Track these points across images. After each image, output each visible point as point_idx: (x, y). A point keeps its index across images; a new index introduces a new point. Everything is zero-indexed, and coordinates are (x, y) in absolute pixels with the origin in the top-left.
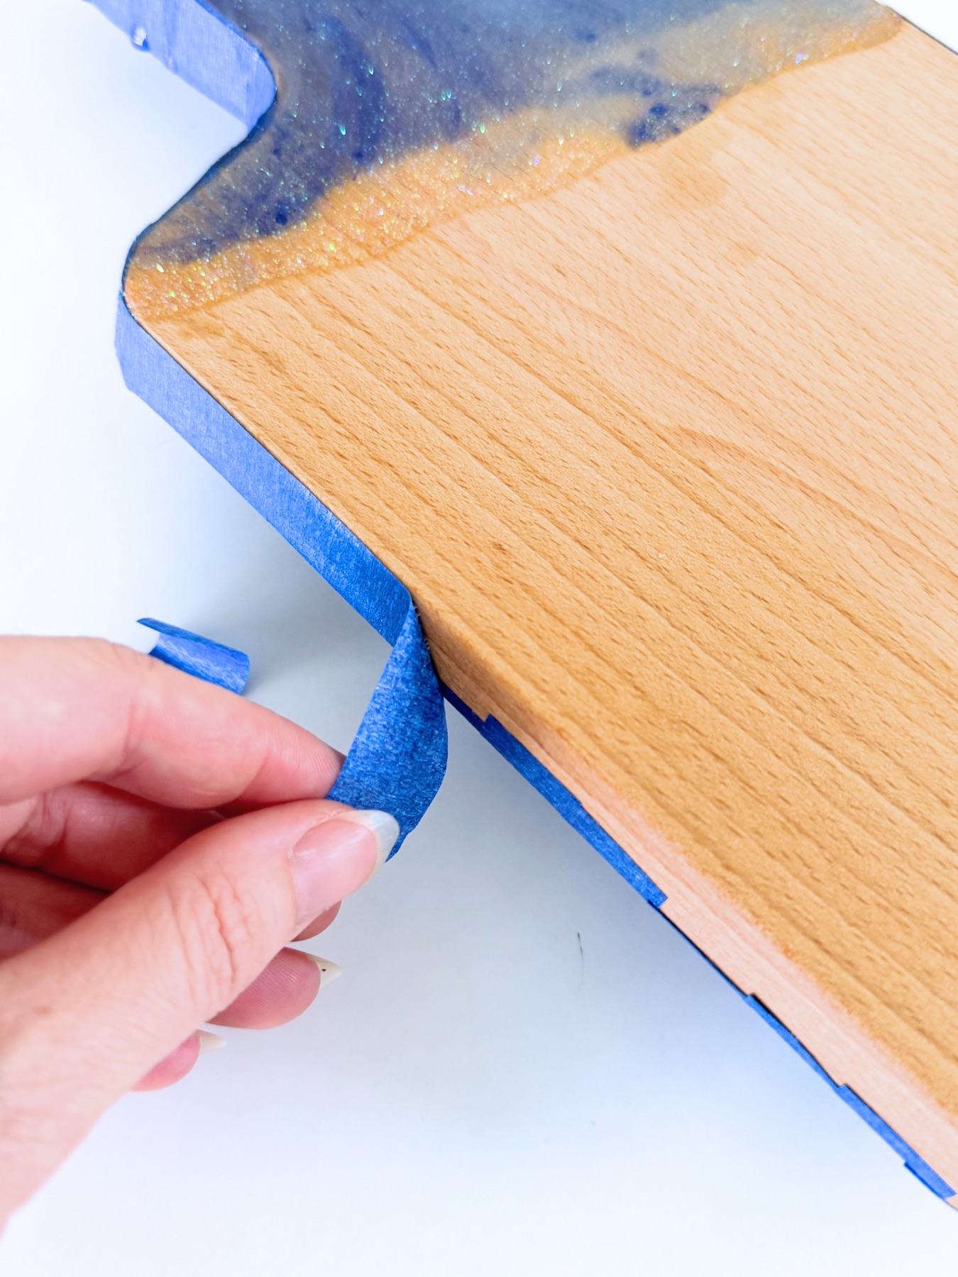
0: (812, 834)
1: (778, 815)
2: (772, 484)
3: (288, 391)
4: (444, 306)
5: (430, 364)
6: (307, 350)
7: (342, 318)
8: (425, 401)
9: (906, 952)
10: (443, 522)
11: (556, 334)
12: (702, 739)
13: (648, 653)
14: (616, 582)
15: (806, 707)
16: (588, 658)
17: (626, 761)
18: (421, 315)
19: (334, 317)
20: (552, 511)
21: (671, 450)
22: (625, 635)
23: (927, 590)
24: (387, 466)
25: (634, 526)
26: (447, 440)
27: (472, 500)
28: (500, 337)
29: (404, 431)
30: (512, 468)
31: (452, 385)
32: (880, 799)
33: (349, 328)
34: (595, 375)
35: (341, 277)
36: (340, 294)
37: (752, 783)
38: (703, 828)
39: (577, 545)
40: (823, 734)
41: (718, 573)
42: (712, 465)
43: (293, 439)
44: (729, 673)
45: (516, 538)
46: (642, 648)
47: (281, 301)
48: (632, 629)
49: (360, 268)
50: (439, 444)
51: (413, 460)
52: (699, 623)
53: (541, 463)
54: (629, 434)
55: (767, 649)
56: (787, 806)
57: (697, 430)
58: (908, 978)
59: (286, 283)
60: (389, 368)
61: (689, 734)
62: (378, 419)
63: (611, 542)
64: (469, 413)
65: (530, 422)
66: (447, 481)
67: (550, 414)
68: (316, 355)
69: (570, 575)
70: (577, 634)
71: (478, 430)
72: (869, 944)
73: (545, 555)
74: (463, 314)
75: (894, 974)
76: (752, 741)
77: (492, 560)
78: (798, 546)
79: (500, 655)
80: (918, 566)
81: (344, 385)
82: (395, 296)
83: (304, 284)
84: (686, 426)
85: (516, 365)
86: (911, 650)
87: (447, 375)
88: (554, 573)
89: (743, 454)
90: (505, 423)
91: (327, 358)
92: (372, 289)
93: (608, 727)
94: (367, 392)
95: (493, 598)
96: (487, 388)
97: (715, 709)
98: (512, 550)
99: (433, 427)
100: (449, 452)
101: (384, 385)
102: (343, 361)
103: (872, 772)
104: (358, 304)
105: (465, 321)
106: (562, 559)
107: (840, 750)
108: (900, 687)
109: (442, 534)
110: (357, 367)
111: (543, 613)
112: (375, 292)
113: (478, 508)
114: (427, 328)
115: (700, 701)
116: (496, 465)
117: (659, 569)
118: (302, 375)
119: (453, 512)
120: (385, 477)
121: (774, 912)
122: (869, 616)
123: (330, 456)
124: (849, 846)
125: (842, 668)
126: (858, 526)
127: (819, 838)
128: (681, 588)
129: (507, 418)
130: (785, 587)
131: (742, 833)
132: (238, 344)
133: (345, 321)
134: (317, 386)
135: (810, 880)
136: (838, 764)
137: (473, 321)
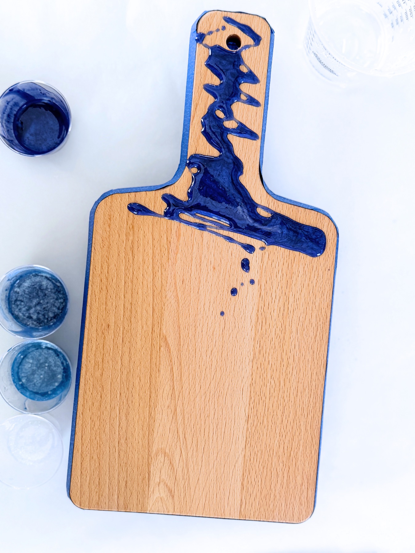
0: (101, 422)
1: (99, 414)
2: (167, 363)
3: (106, 257)
4: (153, 268)
5: (137, 277)
6: (118, 252)
7: (132, 251)
8: (128, 284)
9: (93, 452)
10: (105, 311)
11: (166, 294)
12: (102, 391)
13: (111, 369)
14: (120, 352)
15: (124, 404)
16: (100, 360)
17: (87, 382)
18: (147, 265)
19: (131, 249)
20: (125, 328)
21: (159, 338)
22: (111, 363)
23: (168, 407)
24: (107, 290)
25: (135, 345)
26: (123, 296)
27: (114, 312)
28: (156, 285)
29: (117, 286)
30: (128, 313)
31: (136, 286)
32: (117, 428)
33: (131, 255)
34: (163, 310)
36: (137, 245)
37: (101, 406)
38: (86, 404)
39: (122, 339)
40: (122, 410)
41: (139, 368)
42: (162, 349)
43: (97, 268)
44: (119, 386)
45: (113, 327)
46: (111, 368)
47: (125, 235)
48: (113, 363)
50: (120, 296)
51: (113, 294)
52: (125, 373)
53: (134, 317)
54: (155, 328)
55: (130, 389)
56: (102, 414)
57: (168, 339)
58: (89, 455)
60: (129, 271)
61: (101, 389)
62: (116, 279)
63: (128, 344)
64: (133, 295)
65: (141, 308)
66: (114, 304)
67: (146, 310)
68: (119, 255)
69: (114, 343)
70: (103, 354)
71: (130, 300)
72: (89, 445)
73: (114, 335)
74: (155, 273)
75: (87, 452)
76: (109, 400)
77: (105, 327)
78: (158, 377)
79: (87, 345)
80: (172, 401)
81: (117, 266)
82: (147, 256)
84: (167, 337)
85: (152, 293)
86: (153, 413)
87: (137, 283)
88: (112, 340)
89: (170, 352)
90: (137, 303)
92: (144, 250)
93: (90, 374)
94: (119, 272)
95: (97, 334)
96: (142, 293)
97: (110, 389)
98: (110, 328)
99: (123, 291)
100: (120, 299)
101: (124, 273)
102: (122, 261)
103: (121, 423)
104: (138, 251)
105: (153, 274)
106: (117, 339)
107: (121, 415)
108: (143, 416)
109: (102, 313)
110: (123, 265)
111: (102, 345)
113: (113, 314)
114: (145, 269)
115: (109, 386)
116: (126, 310)
117: (130, 357)
118: (112, 256)
119: (108, 311)
120: (104, 292)
121: (81, 426)
122: (153, 400)
123: (99, 278)
124: (104, 430)
125: (138, 404)
126: (172, 385)
127: (101, 424)
128: (130, 364)
129: (138, 303)
130: (146, 382)
131: (91, 411)
132: (107, 238)
133: (132, 253)
134: (112, 261)
135: (92, 428)
136: (118, 417)
137: (155, 276)
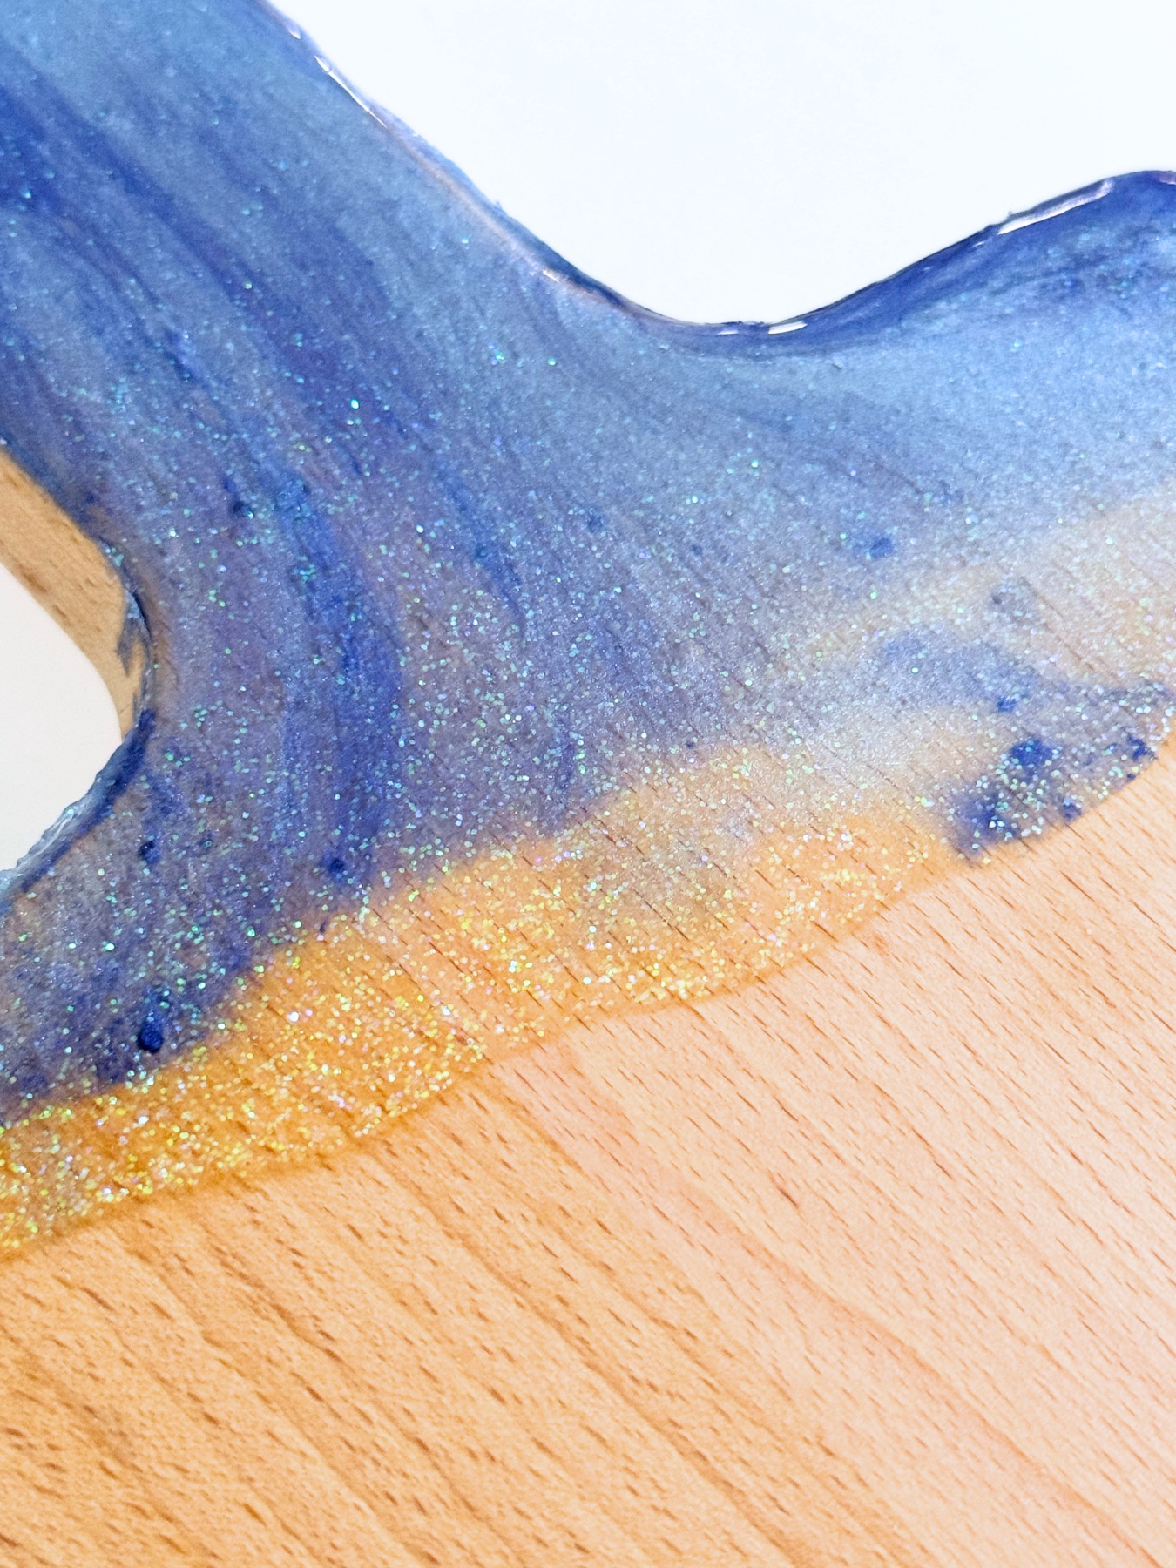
3: (136, 1520)
4: (516, 1284)
5: (475, 1448)
6: (188, 1403)
7: (274, 1316)
8: (456, 1553)
11: (771, 1370)
18: (459, 1308)
19: (257, 1311)
28: (639, 1374)
31: (522, 1506)
33: (289, 1342)
34: (854, 1486)
35: (279, 1199)
36: (273, 1245)
47: (135, 1262)
49: (325, 1172)
59: (153, 1213)
60: (378, 1456)
68: (210, 1419)
74: (556, 1305)
81: (269, 1504)
82: (401, 1253)
83: (193, 1217)
85: (675, 1454)
87: (512, 1479)
91: (234, 1426)
92: (347, 1233)
94: (322, 1528)
96: (604, 1518)
101: (363, 1505)
102: (272, 1436)
105: (560, 1327)
110: (303, 1454)
112: (354, 1241)
114: (471, 1344)
118: (171, 1473)
132: (27, 1386)
133: (282, 1324)
134: (206, 1506)
137: (578, 1328)
